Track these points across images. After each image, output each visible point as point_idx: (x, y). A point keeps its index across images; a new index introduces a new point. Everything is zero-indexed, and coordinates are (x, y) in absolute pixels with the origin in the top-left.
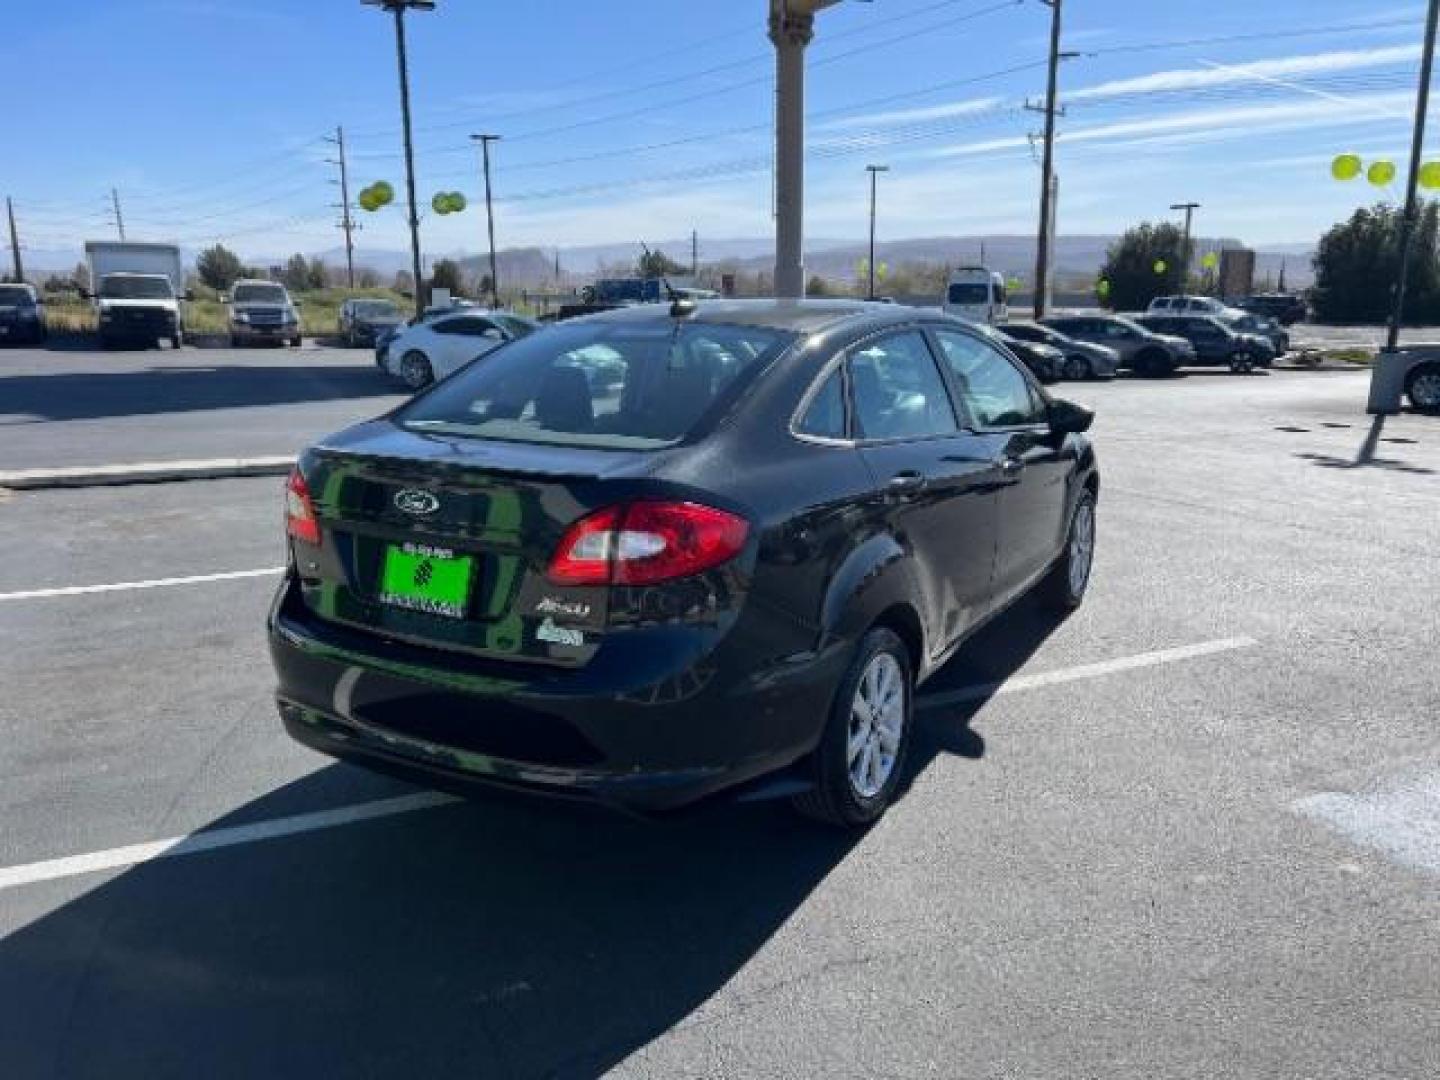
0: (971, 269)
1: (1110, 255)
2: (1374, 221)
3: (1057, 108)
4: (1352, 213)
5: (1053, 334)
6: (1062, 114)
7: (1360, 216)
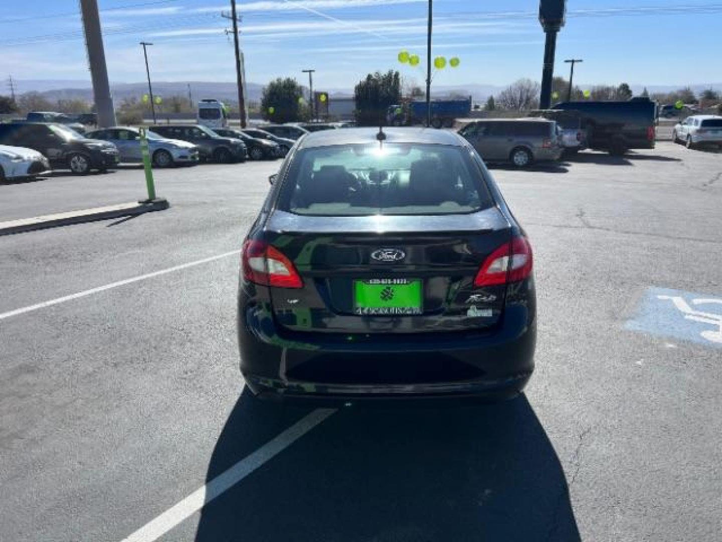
0: (209, 101)
1: (264, 93)
2: (374, 80)
3: (238, 17)
4: (366, 77)
5: (270, 135)
6: (240, 21)
7: (369, 77)
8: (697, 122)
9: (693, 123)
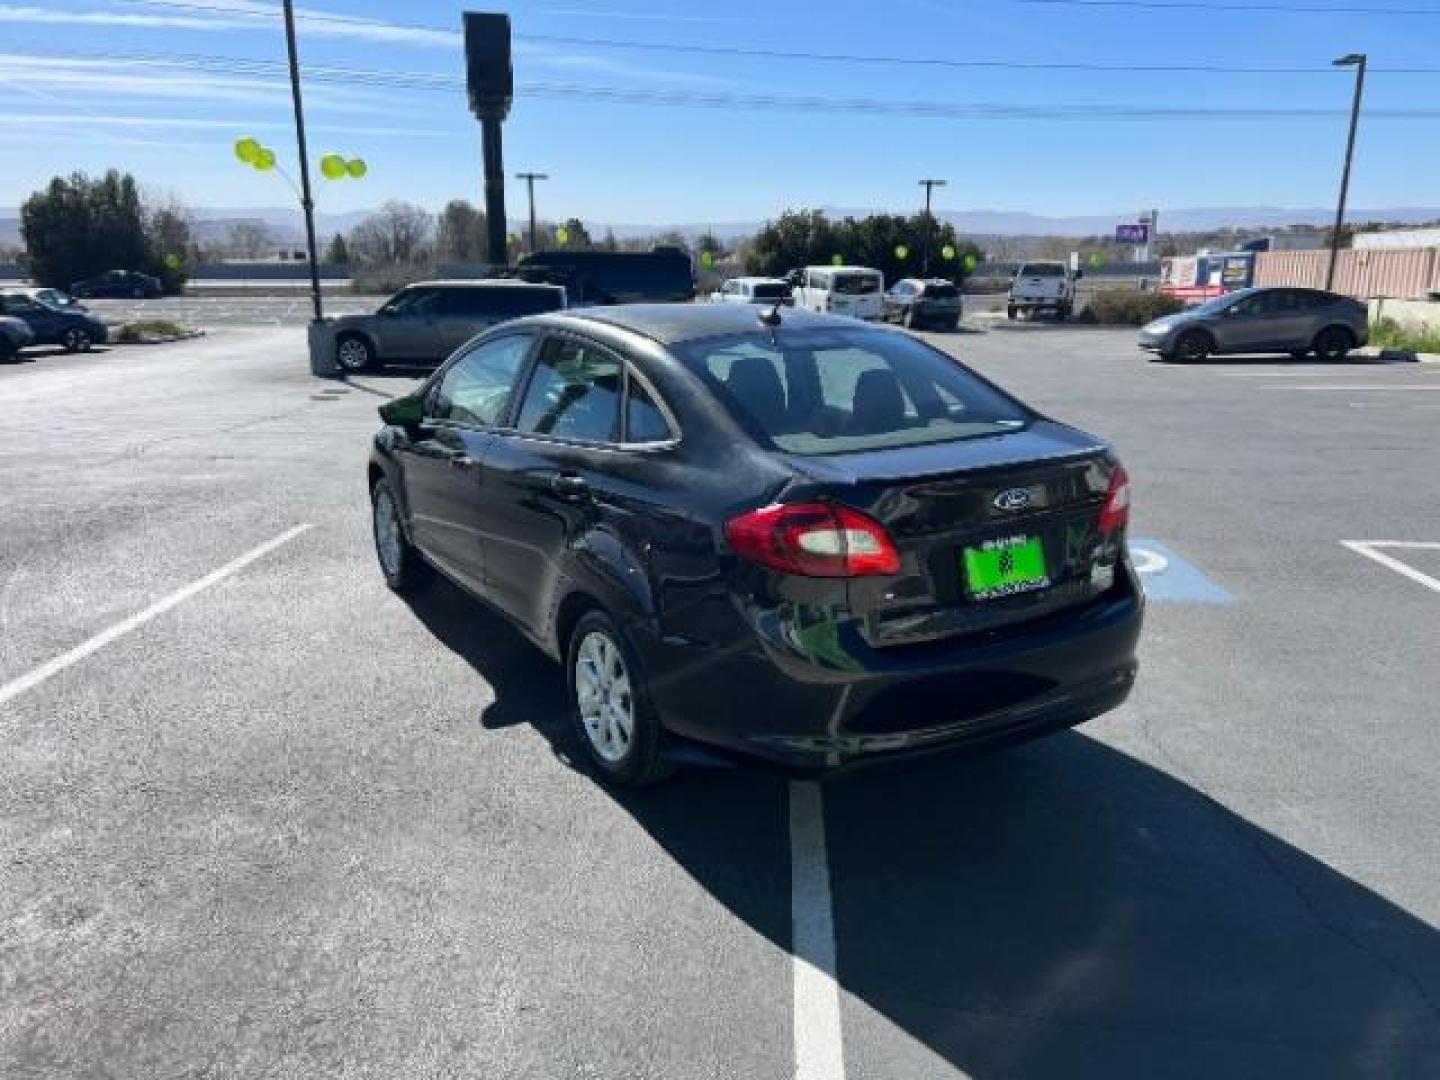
2: (71, 192)
4: (47, 183)
7: (57, 185)
8: (745, 289)
9: (741, 291)
